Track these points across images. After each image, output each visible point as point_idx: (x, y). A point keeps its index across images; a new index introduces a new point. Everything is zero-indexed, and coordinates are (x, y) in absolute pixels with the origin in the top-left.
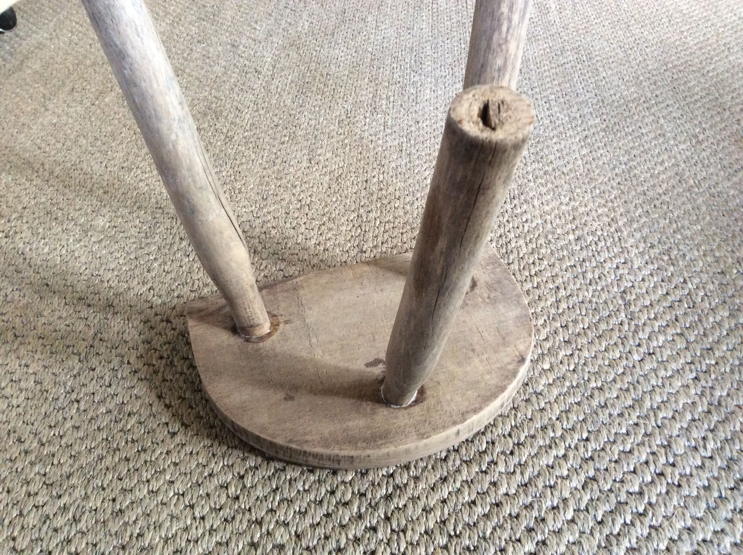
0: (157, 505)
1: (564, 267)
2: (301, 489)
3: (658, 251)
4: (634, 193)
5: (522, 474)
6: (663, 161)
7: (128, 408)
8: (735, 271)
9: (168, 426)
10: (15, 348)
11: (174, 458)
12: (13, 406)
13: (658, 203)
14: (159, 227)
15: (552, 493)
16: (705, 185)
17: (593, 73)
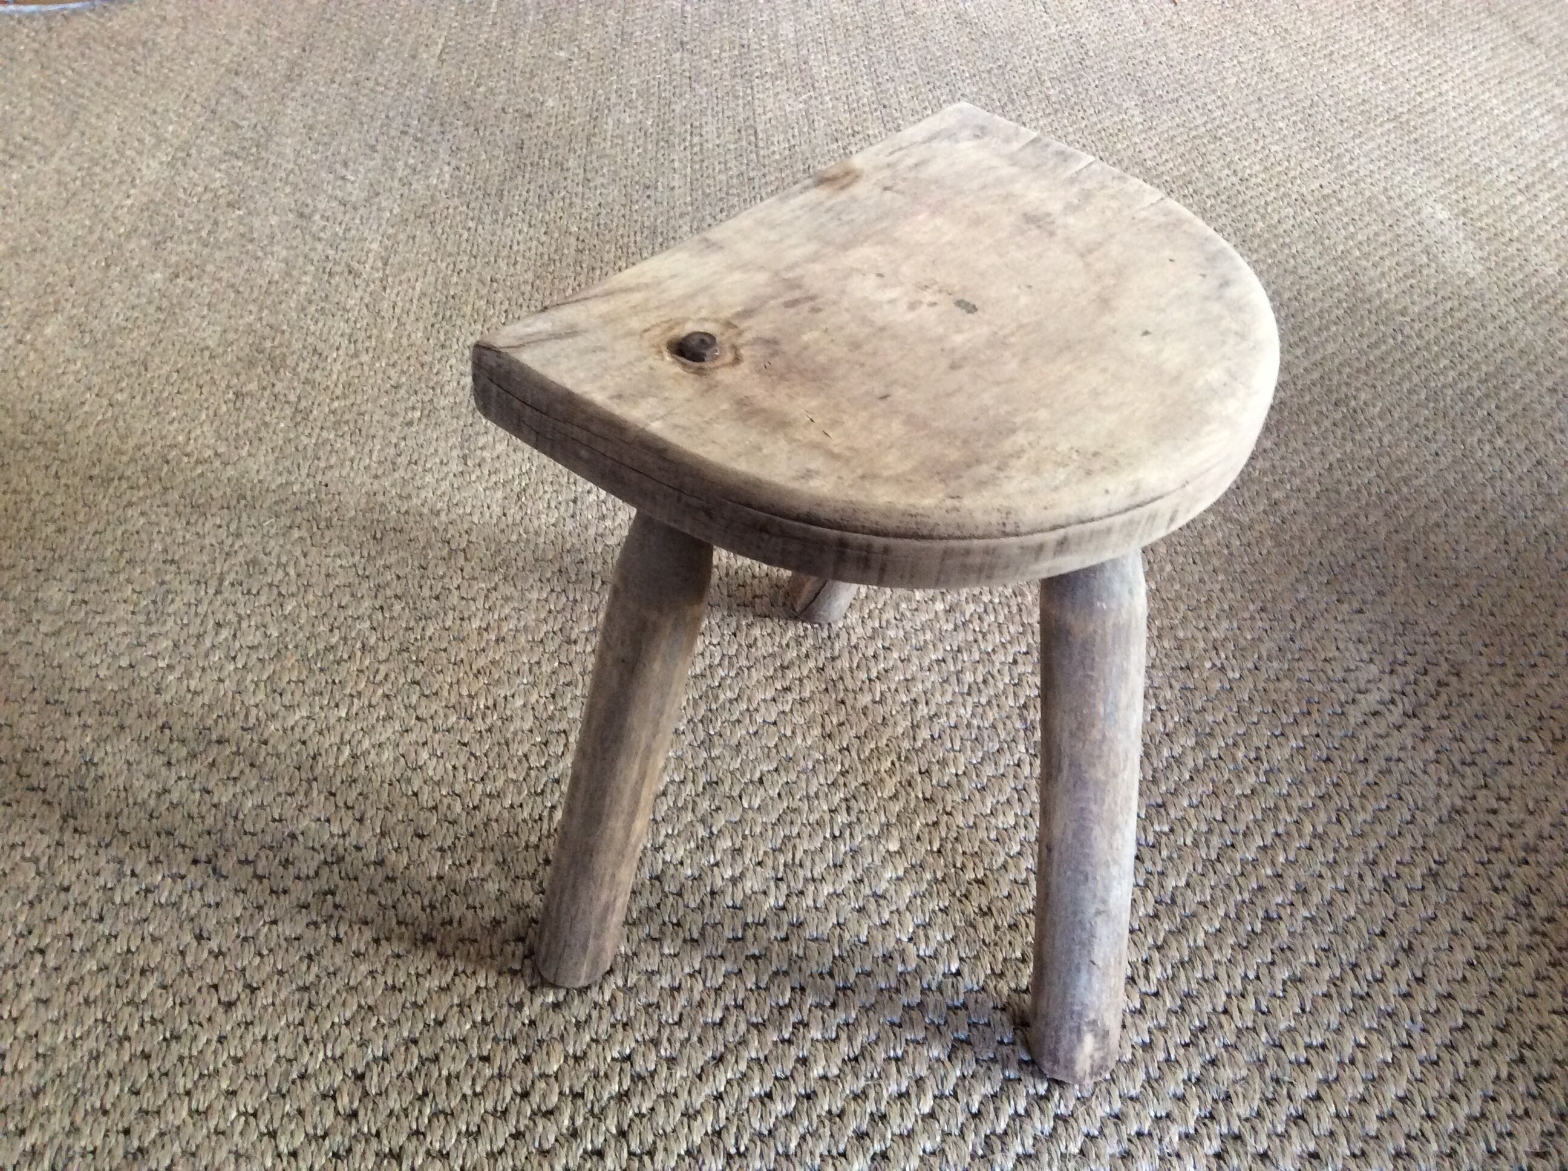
0: (208, 1137)
1: (926, 664)
2: (469, 1092)
5: (850, 1039)
7: (140, 961)
8: (1208, 665)
9: (217, 990)
11: (233, 1048)
14: (172, 601)
15: (898, 1071)
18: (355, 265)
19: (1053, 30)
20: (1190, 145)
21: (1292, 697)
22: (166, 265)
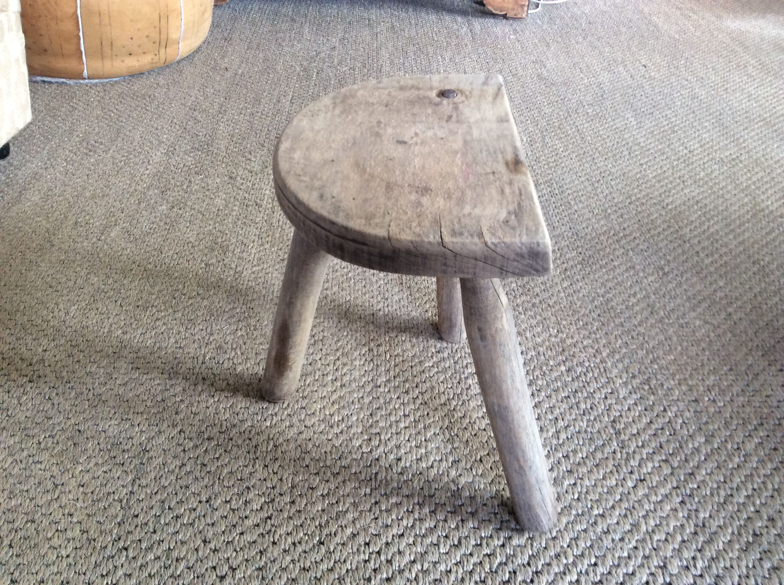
1: (560, 398)
3: (639, 381)
4: (612, 324)
6: (635, 293)
7: (175, 554)
8: (707, 399)
9: (215, 570)
10: (56, 496)
12: (62, 557)
13: (634, 334)
14: (181, 367)
16: (674, 316)
17: (566, 206)
18: (259, 201)
19: (586, 81)
20: (661, 135)
21: (752, 415)
22: (168, 202)
